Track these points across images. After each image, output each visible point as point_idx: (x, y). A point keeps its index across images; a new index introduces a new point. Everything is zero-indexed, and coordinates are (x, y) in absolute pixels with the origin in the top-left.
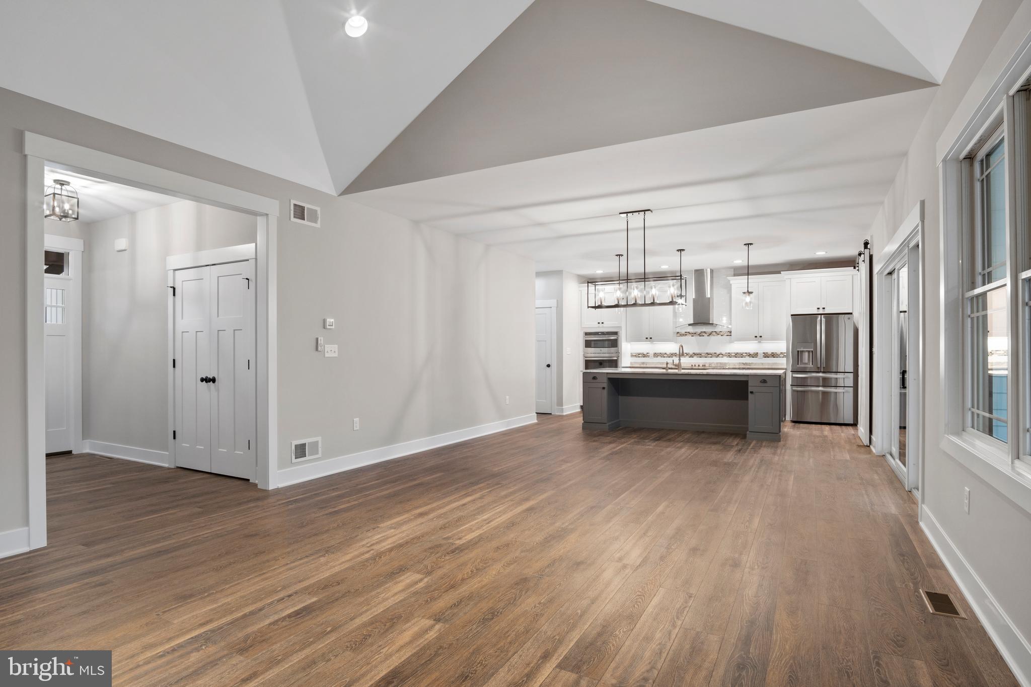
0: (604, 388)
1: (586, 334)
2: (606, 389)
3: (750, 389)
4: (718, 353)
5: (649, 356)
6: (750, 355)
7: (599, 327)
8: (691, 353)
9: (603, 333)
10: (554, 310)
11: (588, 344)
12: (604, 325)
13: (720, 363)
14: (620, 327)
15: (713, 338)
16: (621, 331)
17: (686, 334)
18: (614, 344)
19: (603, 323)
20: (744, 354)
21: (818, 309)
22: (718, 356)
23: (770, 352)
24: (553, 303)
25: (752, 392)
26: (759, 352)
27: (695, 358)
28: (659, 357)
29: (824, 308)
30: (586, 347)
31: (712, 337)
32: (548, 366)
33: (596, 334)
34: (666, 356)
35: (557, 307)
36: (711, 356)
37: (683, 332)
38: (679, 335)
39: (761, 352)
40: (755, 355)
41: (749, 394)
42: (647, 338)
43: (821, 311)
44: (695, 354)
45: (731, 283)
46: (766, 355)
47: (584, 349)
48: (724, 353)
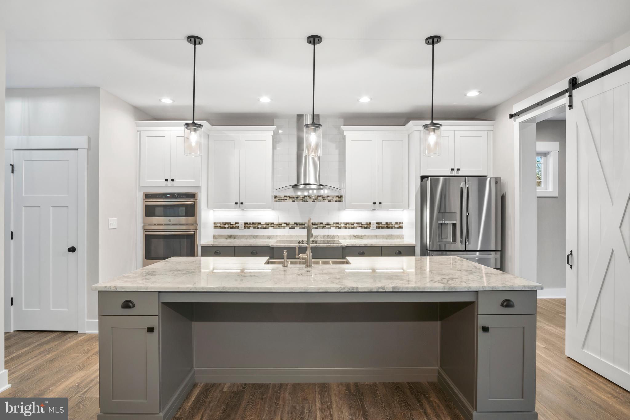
0: (151, 330)
1: (148, 196)
2: (156, 331)
3: (482, 321)
4: (325, 222)
5: (238, 227)
6: (362, 226)
7: (167, 186)
8: (292, 222)
9: (173, 196)
10: (83, 154)
11: (150, 211)
12: (175, 183)
13: (328, 236)
14: (199, 187)
15: (319, 204)
16: (201, 192)
17: (286, 198)
18: (190, 211)
19: (172, 180)
20: (355, 225)
21: (452, 170)
22: (324, 227)
23: (384, 223)
24: (81, 141)
25: (486, 329)
26: (371, 222)
27: (297, 229)
28: (252, 229)
29: (458, 170)
30: (146, 216)
31: (317, 203)
32: (72, 250)
33: (164, 196)
34: (260, 226)
35: (89, 149)
36: (316, 226)
37: (282, 195)
38: (276, 199)
39: (374, 222)
40: (368, 226)
41: (480, 332)
42: (236, 203)
43: (455, 173)
44: (296, 224)
45: (345, 134)
46: (380, 226)
47: (143, 219)
48: (331, 223)
